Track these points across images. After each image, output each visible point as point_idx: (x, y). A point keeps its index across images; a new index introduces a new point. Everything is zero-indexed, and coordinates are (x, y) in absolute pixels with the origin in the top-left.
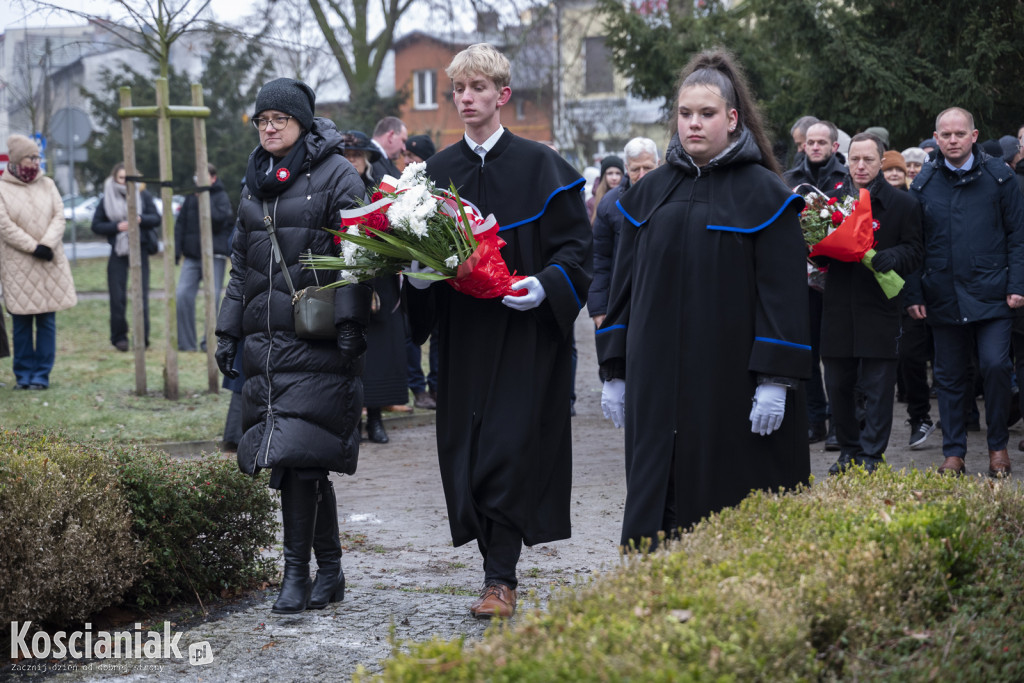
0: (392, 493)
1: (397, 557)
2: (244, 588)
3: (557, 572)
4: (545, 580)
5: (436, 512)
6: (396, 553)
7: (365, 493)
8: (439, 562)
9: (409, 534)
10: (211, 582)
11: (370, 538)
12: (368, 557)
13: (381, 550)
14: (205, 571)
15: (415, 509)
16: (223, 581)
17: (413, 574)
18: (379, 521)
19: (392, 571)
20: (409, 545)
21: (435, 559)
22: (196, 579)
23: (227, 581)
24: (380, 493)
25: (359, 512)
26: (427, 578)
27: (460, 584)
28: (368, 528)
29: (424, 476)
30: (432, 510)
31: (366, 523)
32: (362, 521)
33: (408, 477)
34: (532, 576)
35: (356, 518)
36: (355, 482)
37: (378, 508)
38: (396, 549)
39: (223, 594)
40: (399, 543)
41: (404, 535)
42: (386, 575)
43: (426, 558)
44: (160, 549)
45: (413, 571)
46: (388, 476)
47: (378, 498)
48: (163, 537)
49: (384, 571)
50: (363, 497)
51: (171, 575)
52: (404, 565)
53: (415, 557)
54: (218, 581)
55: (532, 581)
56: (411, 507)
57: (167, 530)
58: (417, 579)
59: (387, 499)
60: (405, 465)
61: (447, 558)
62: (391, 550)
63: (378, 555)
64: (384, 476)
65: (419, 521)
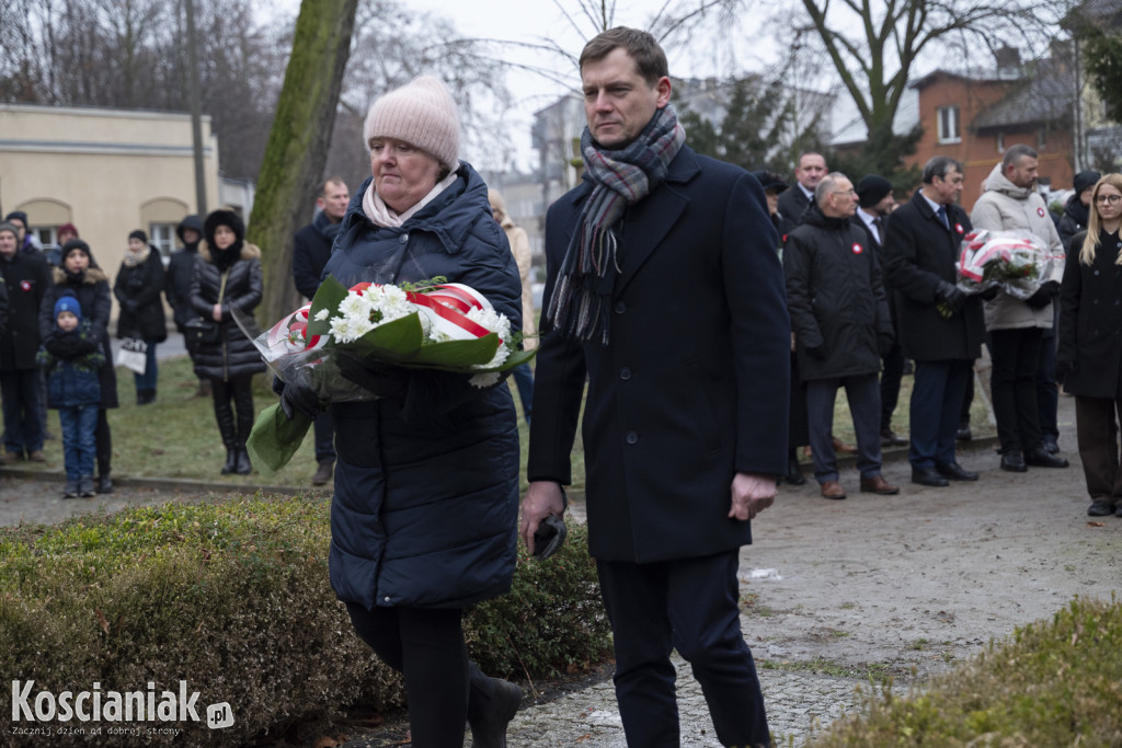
0: (807, 543)
1: (781, 622)
2: (592, 662)
3: (946, 644)
4: (930, 653)
5: (843, 567)
6: (781, 616)
7: (777, 544)
8: (822, 629)
9: (805, 594)
10: (553, 657)
11: (761, 599)
12: (751, 621)
13: (767, 612)
14: (546, 646)
15: (823, 563)
16: (567, 656)
17: (789, 644)
18: (779, 578)
19: (768, 639)
20: (800, 607)
21: (820, 625)
22: (535, 655)
23: (573, 656)
24: (794, 543)
25: (762, 567)
26: (803, 648)
27: (834, 656)
28: (764, 586)
29: (847, 524)
30: (840, 565)
31: (765, 580)
32: (762, 577)
33: (831, 525)
34: (916, 649)
35: (758, 573)
36: (774, 531)
37: (785, 562)
38: (783, 612)
39: (570, 669)
40: (789, 606)
41: (798, 594)
42: (760, 644)
43: (811, 623)
44: (486, 627)
45: (791, 639)
46: (811, 524)
47: (789, 550)
48: (489, 614)
49: (759, 639)
50: (774, 548)
51: (502, 652)
52: (783, 631)
53: (799, 622)
54: (562, 655)
55: (914, 654)
56: (821, 560)
57: (493, 606)
58: (789, 650)
59: (799, 551)
60: (833, 511)
61: (833, 624)
62: (778, 612)
63: (762, 619)
64: (807, 524)
65: (822, 578)
